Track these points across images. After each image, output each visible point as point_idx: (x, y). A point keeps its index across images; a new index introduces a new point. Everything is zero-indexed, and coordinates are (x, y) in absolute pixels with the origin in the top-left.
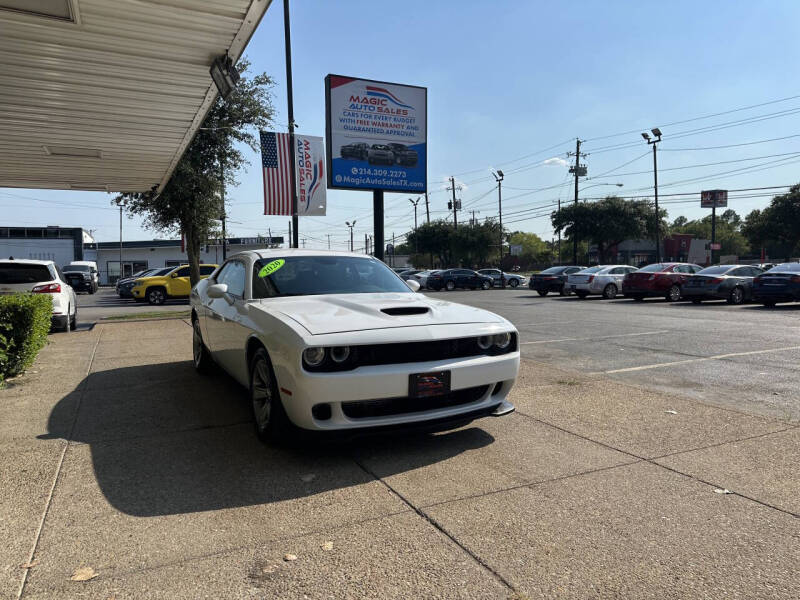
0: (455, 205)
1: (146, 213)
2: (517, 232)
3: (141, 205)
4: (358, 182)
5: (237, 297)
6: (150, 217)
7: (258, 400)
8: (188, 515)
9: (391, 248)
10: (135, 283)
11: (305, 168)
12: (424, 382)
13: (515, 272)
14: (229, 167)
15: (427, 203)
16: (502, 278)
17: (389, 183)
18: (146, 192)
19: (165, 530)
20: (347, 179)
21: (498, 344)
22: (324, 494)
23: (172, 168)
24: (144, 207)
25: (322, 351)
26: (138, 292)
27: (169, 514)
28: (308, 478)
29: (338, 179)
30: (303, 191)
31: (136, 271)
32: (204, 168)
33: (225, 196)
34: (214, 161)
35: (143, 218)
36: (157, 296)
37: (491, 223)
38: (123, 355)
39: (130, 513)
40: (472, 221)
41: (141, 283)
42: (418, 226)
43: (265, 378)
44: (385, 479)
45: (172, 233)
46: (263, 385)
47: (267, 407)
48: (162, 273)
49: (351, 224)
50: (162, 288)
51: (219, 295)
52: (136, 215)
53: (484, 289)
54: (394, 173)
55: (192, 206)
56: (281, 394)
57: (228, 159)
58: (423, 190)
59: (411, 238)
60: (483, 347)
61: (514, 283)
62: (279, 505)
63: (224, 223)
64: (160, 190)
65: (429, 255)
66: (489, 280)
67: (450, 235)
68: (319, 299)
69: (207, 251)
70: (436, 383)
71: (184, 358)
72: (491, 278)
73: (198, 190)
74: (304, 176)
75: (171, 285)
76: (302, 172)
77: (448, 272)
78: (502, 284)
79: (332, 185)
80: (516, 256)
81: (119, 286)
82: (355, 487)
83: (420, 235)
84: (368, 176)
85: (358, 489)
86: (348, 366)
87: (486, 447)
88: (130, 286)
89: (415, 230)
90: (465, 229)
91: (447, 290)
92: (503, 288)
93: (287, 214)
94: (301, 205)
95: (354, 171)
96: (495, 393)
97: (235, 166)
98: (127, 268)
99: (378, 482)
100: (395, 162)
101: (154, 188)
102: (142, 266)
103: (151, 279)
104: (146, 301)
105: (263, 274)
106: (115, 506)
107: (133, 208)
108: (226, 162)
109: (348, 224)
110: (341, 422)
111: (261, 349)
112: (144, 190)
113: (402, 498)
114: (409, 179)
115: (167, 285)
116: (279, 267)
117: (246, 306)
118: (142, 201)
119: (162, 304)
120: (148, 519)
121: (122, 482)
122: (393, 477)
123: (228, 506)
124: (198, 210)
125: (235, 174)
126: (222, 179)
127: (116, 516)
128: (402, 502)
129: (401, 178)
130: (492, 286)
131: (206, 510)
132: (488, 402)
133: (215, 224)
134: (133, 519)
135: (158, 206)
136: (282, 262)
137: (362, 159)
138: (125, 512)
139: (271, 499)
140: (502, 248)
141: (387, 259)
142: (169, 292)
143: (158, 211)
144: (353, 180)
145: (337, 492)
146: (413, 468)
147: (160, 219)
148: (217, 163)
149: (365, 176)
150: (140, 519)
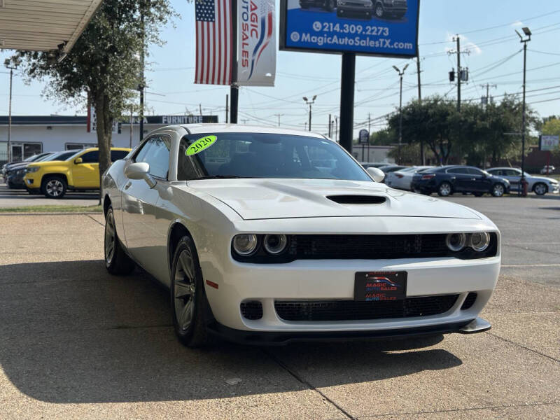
0: (459, 76)
1: (48, 78)
2: (554, 117)
3: (42, 67)
4: (321, 41)
5: (159, 179)
6: (52, 83)
7: (179, 298)
8: (101, 405)
9: (365, 135)
10: (29, 169)
11: (249, 22)
12: (373, 282)
13: (547, 174)
14: (153, 20)
15: (419, 72)
16: (523, 182)
17: (363, 43)
18: (50, 51)
19: (78, 416)
20: (306, 37)
21: (473, 246)
22: (250, 397)
23: (85, 22)
24: (45, 69)
25: (254, 239)
26: (32, 181)
27: (81, 402)
28: (233, 382)
29: (295, 37)
30: (245, 53)
31: (27, 155)
32: (120, 21)
33: (146, 58)
34: (134, 11)
35: (43, 85)
36: (54, 186)
37: (512, 103)
38: (19, 250)
39: (40, 399)
40: (484, 99)
41: (36, 169)
42: (404, 105)
43: (189, 272)
44: (322, 389)
45: (77, 105)
46: (186, 281)
47: (190, 306)
48: (63, 158)
49: (310, 100)
50: (62, 177)
51: (138, 175)
52: (35, 81)
53: (494, 195)
54: (372, 30)
55: (104, 71)
56: (207, 287)
57: (152, 10)
58: (413, 53)
59: (394, 121)
60: (451, 247)
61: (541, 189)
62: (200, 402)
63: (142, 94)
64: (67, 48)
65: (418, 145)
66: (503, 184)
67: (449, 118)
68: (256, 183)
69: (119, 132)
70: (389, 286)
71: (92, 257)
72: (506, 180)
73: (113, 49)
74: (248, 33)
75: (73, 173)
76: (245, 28)
77: (443, 170)
78: (522, 190)
79: (286, 45)
80: (548, 152)
81: (7, 172)
82: (285, 394)
83: (406, 117)
84: (335, 33)
85: (289, 395)
86: (285, 258)
87: (450, 369)
88: (22, 172)
89: (400, 110)
90: (474, 111)
91: (441, 195)
92: (524, 195)
93: (224, 84)
94: (242, 71)
95: (317, 26)
96: (466, 306)
97: (161, 19)
98: (16, 151)
99: (313, 391)
100: (375, 14)
101: (61, 46)
102: (34, 149)
103: (49, 164)
104: (41, 192)
105: (190, 152)
106: (25, 392)
107: (32, 71)
108: (148, 14)
109: (305, 99)
110: (273, 323)
111: (185, 238)
112: (48, 48)
113: (338, 408)
114: (393, 37)
115: (69, 173)
116: (209, 144)
117: (170, 189)
118: (42, 63)
119: (61, 196)
120: (59, 405)
121: (29, 372)
122: (330, 388)
123: (144, 400)
124: (112, 76)
125: (159, 29)
126: (141, 35)
127: (26, 400)
128: (337, 410)
129: (382, 36)
130: (506, 191)
131: (121, 401)
132: (456, 316)
133: (132, 95)
134: (43, 404)
135: (63, 70)
136: (214, 139)
137: (329, 10)
138: (35, 398)
139: (191, 397)
140: (524, 138)
141: (359, 151)
142: (71, 182)
143: (61, 76)
144: (314, 39)
145: (265, 397)
146: (357, 381)
147: (64, 87)
148: (137, 15)
149: (331, 34)
150: (50, 404)
